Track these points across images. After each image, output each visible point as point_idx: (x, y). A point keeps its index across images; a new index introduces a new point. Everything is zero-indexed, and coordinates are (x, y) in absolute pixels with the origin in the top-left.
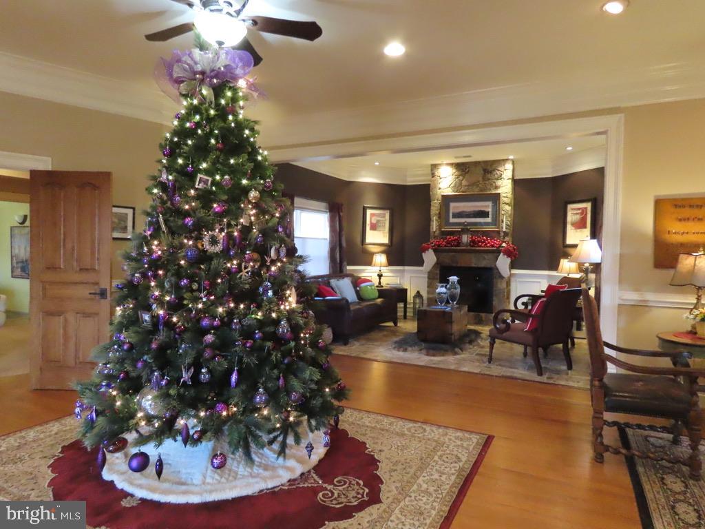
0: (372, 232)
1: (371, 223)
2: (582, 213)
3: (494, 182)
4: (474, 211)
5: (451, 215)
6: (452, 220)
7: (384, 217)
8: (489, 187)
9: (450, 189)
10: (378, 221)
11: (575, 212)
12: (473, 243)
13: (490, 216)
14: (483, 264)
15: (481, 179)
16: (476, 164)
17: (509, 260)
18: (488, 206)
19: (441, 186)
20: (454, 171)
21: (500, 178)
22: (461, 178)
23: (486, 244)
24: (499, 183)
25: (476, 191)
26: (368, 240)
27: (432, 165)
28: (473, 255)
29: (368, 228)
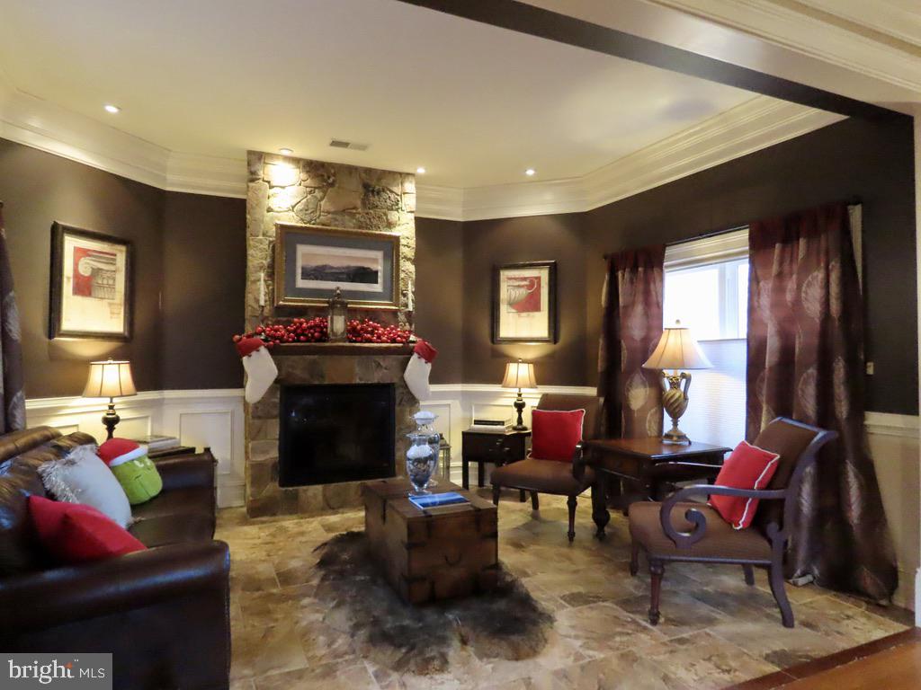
0: (79, 299)
1: (77, 275)
2: (530, 286)
3: (385, 214)
4: (348, 267)
5: (299, 271)
6: (301, 283)
7: (113, 262)
8: (375, 222)
9: (292, 213)
10: (96, 272)
11: (517, 283)
12: (353, 333)
13: (380, 280)
14: (376, 377)
15: (359, 203)
16: (351, 170)
17: (428, 367)
18: (375, 260)
19: (273, 203)
20: (303, 176)
21: (395, 206)
22: (318, 194)
23: (379, 337)
24: (393, 216)
25: (349, 225)
26: (67, 323)
27: (250, 153)
28: (356, 359)
29: (68, 287)
